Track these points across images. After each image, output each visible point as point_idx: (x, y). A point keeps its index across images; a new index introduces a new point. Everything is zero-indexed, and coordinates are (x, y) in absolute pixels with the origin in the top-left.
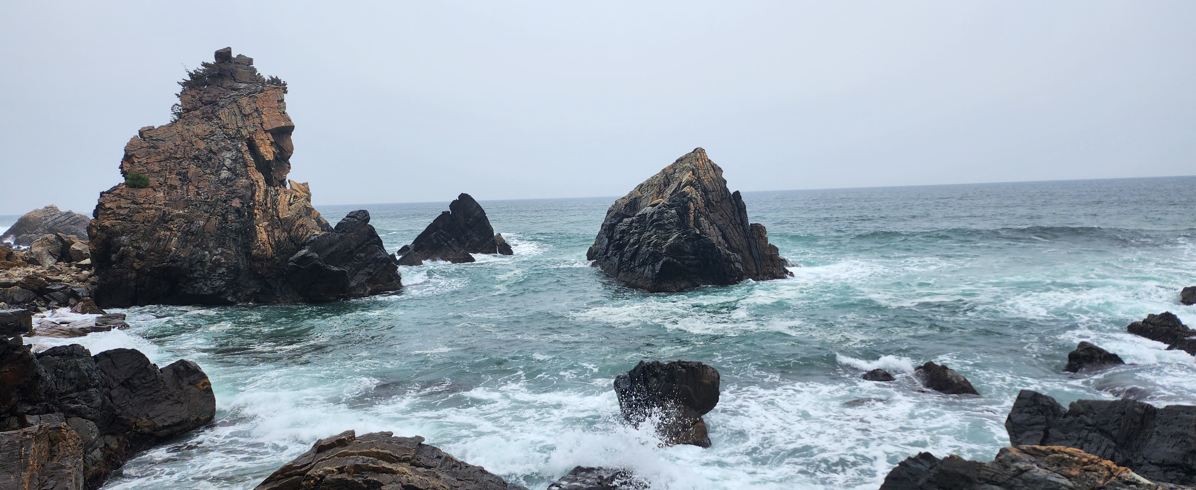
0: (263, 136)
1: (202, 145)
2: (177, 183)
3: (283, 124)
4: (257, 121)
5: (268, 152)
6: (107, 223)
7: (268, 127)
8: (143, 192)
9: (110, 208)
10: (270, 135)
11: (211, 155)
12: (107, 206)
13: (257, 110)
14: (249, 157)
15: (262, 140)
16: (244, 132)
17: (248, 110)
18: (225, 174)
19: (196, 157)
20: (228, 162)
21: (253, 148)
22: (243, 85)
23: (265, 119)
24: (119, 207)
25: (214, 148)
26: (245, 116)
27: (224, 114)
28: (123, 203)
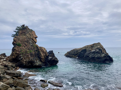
1: (26, 40)
2: (25, 46)
3: (36, 37)
4: (33, 36)
6: (18, 53)
8: (21, 47)
9: (17, 50)
12: (17, 49)
13: (32, 34)
15: (34, 39)
16: (31, 38)
19: (26, 41)
20: (31, 42)
22: (28, 30)
24: (19, 50)
25: (28, 40)
27: (27, 34)
28: (19, 49)
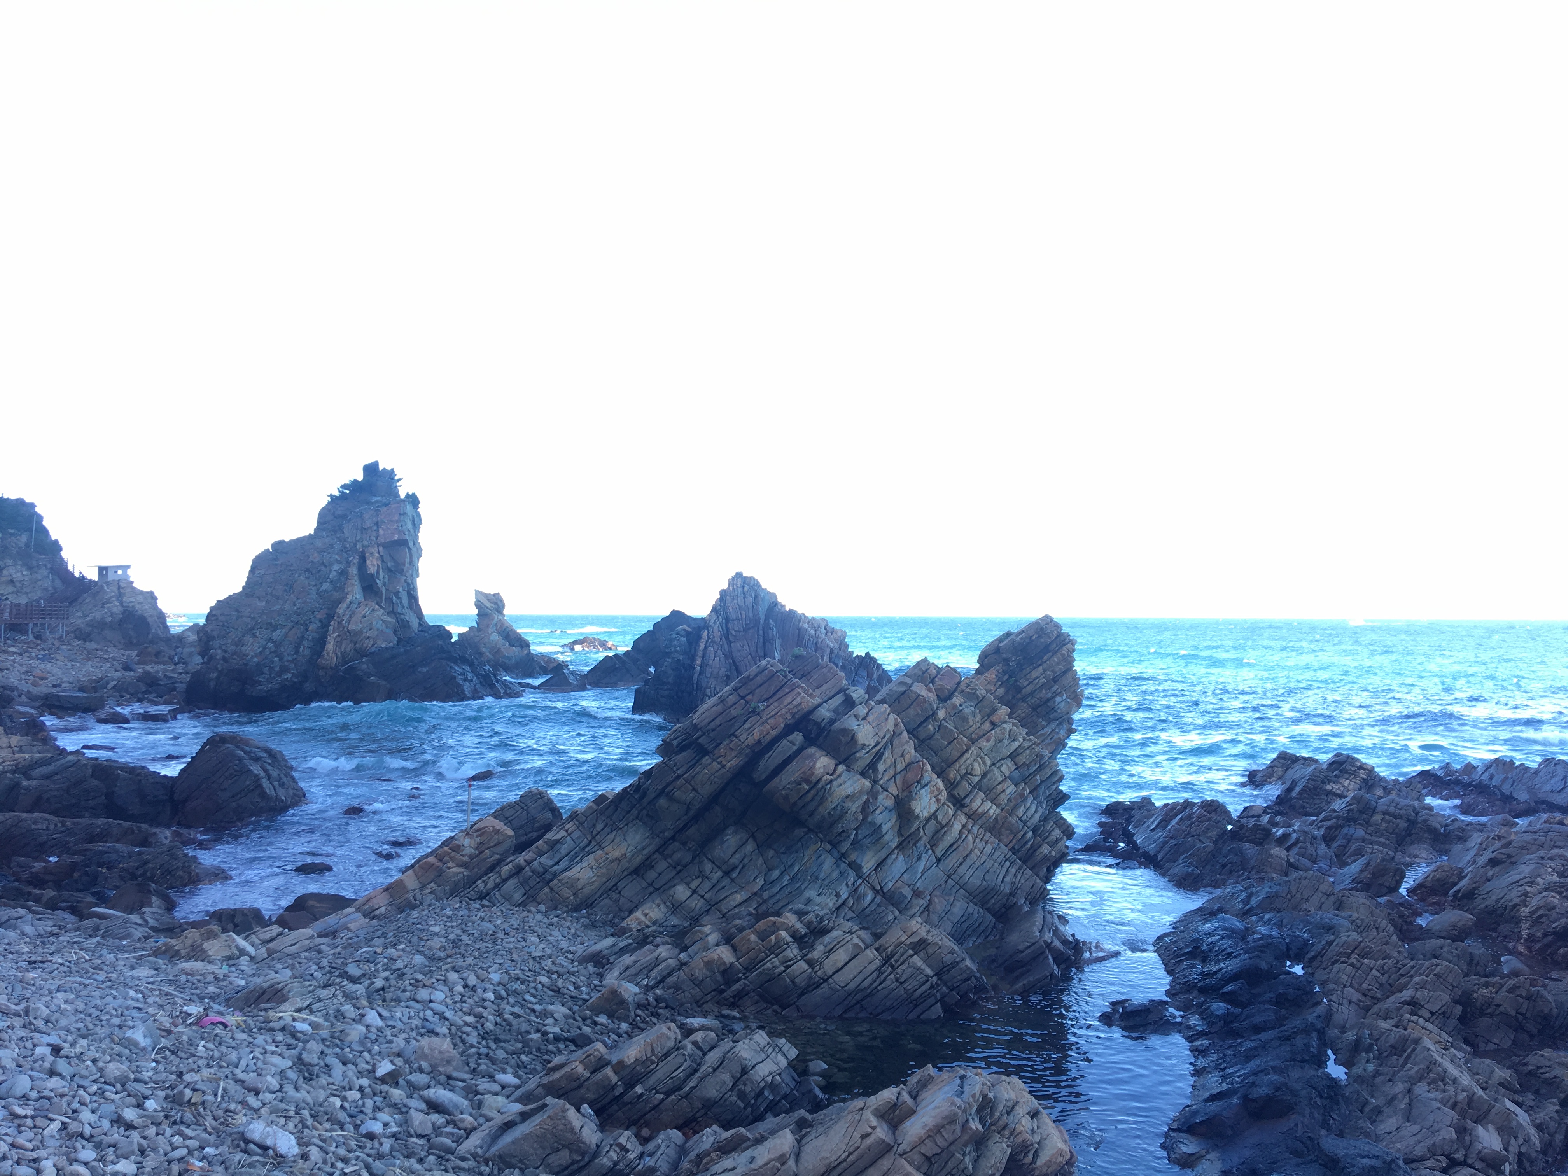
0: (374, 550)
1: (317, 558)
3: (396, 537)
4: (374, 534)
5: (373, 565)
7: (383, 540)
10: (381, 549)
11: (323, 568)
13: (376, 524)
14: (353, 570)
15: (372, 554)
16: (359, 546)
17: (368, 524)
18: (326, 586)
19: (308, 570)
20: (333, 575)
21: (363, 559)
23: (381, 532)
25: (327, 561)
26: (364, 530)
27: (348, 528)
